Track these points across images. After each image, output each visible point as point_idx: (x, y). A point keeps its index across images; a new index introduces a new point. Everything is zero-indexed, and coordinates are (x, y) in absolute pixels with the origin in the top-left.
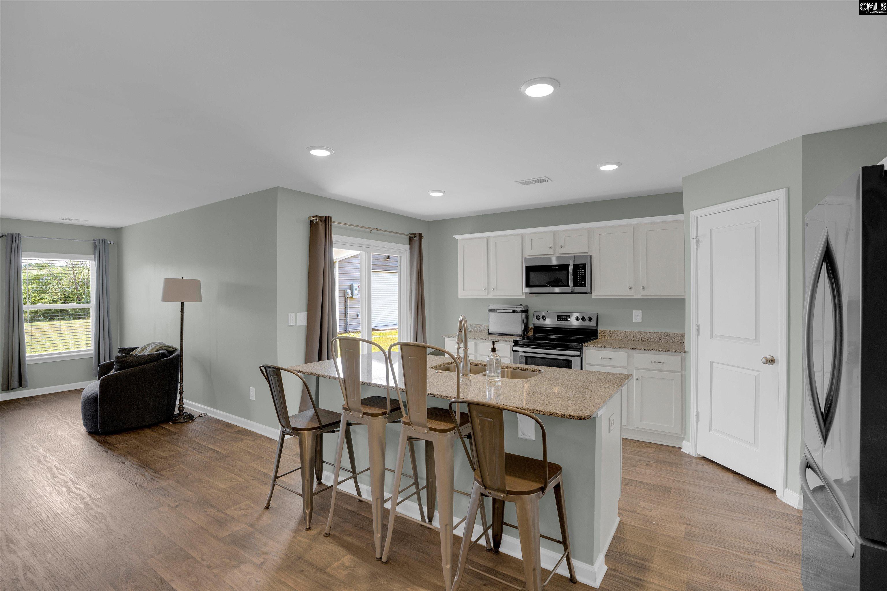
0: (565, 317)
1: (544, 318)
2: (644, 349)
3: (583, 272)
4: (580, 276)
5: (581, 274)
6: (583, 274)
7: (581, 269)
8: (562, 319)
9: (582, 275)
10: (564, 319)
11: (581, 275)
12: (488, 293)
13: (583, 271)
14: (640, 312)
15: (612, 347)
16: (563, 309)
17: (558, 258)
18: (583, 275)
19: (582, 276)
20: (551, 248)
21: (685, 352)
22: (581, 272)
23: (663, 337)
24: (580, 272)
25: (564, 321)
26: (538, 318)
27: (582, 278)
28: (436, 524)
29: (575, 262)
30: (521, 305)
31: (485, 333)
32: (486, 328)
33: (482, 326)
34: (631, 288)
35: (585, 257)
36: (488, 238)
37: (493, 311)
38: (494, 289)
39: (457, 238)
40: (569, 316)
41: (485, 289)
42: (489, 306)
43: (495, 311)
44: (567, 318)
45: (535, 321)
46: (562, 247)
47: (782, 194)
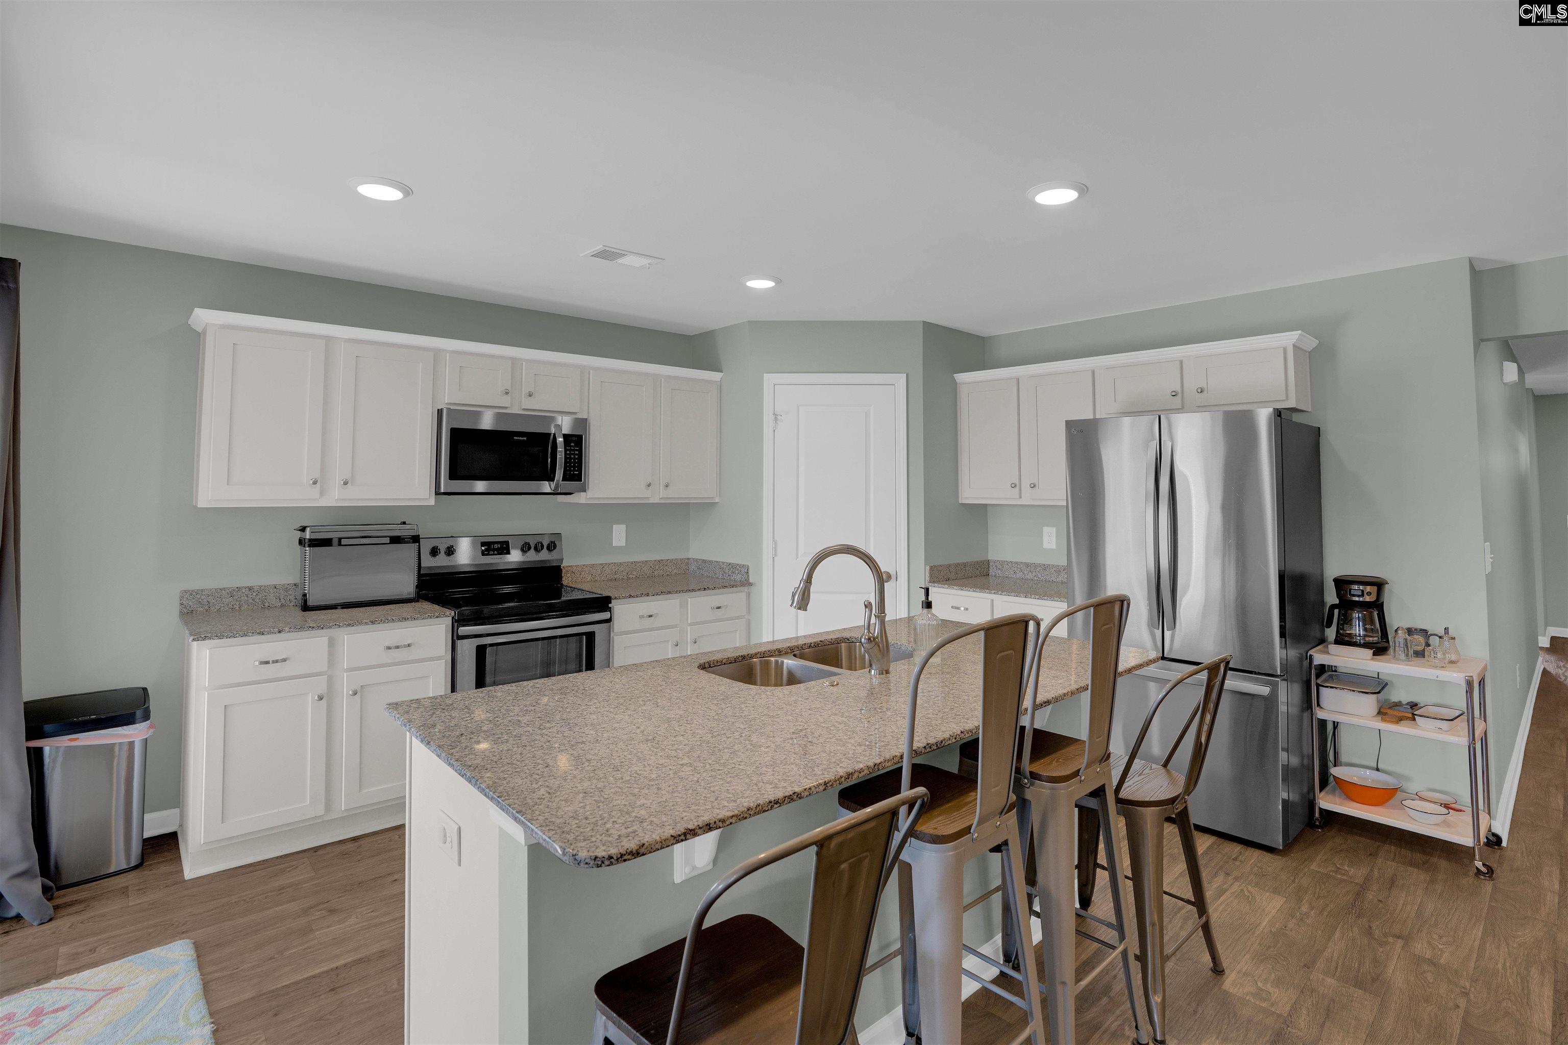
0: (499, 546)
1: (449, 551)
2: (705, 589)
3: (577, 452)
4: (571, 458)
5: (573, 454)
6: (577, 454)
7: (572, 444)
8: (494, 550)
9: (574, 457)
10: (497, 549)
11: (572, 456)
12: (322, 493)
13: (577, 450)
14: (623, 527)
15: (659, 594)
16: (496, 529)
17: (500, 417)
18: (577, 457)
19: (574, 459)
20: (507, 393)
21: (750, 584)
22: (573, 450)
23: (657, 567)
24: (570, 450)
25: (499, 554)
26: (434, 552)
27: (575, 462)
29: (566, 430)
30: (404, 523)
31: (282, 606)
32: (286, 590)
33: (262, 589)
34: (649, 485)
35: (582, 423)
36: (328, 339)
37: (327, 543)
38: (346, 483)
39: (203, 317)
40: (507, 543)
41: (315, 483)
42: (303, 529)
43: (335, 542)
44: (504, 548)
45: (428, 562)
46: (530, 396)
47: (900, 380)
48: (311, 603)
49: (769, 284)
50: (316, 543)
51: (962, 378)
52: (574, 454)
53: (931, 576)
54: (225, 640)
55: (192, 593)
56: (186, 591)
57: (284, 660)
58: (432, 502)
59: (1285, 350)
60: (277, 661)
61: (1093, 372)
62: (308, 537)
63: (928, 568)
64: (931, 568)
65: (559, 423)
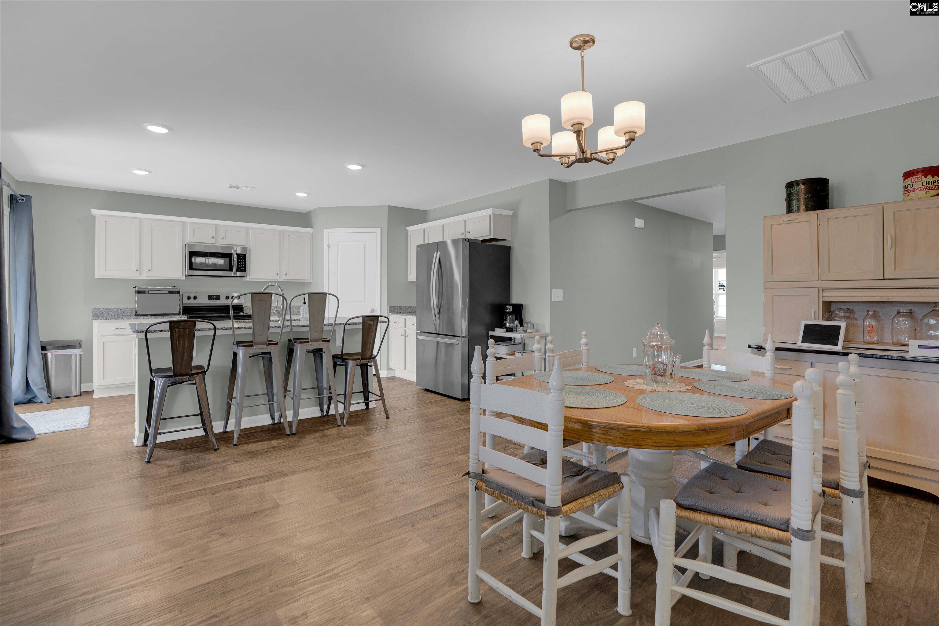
1: (195, 298)
3: (244, 261)
4: (241, 263)
7: (242, 258)
8: (213, 298)
10: (215, 298)
12: (140, 274)
16: (214, 291)
19: (242, 263)
20: (213, 238)
22: (242, 260)
24: (240, 260)
25: (215, 300)
26: (189, 298)
27: (243, 265)
28: (282, 421)
29: (239, 252)
30: (175, 286)
31: (130, 315)
32: (131, 310)
33: (122, 309)
34: (278, 274)
35: (245, 249)
36: (141, 219)
37: (143, 292)
38: (149, 271)
39: (94, 212)
40: (219, 296)
41: (137, 270)
42: (135, 287)
43: (147, 292)
44: (218, 298)
45: (186, 302)
46: (223, 239)
47: (378, 230)
48: (138, 313)
49: (305, 195)
50: (139, 292)
51: (409, 228)
52: (242, 261)
53: (390, 310)
54: (102, 320)
55: (97, 309)
56: (94, 309)
57: (124, 328)
58: (184, 278)
59: (490, 216)
60: (122, 329)
61: (443, 226)
62: (136, 290)
63: (388, 307)
64: (390, 307)
65: (235, 249)
